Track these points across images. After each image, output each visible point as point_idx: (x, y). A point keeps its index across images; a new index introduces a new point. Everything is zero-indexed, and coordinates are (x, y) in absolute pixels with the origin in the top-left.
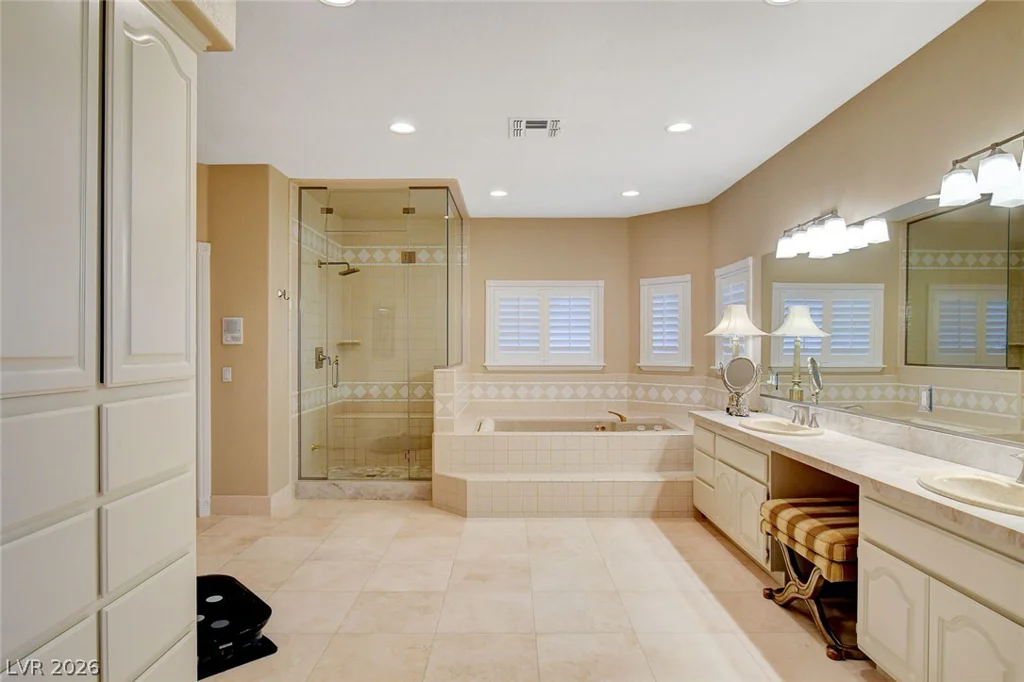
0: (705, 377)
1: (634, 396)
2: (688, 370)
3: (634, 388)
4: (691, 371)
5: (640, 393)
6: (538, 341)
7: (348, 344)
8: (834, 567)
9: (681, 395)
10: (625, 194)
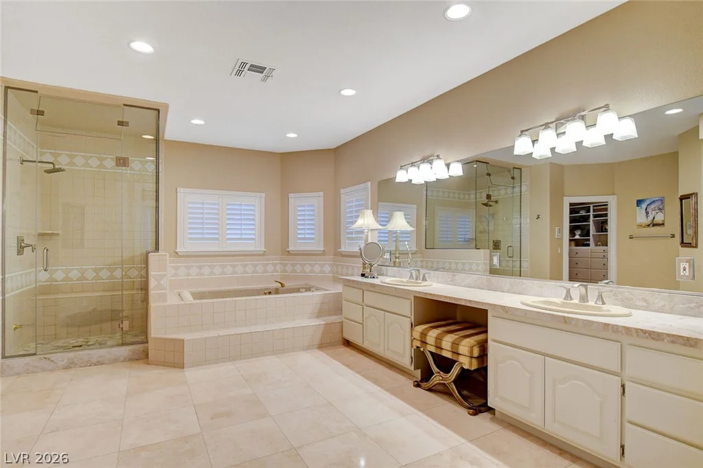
0: (332, 257)
1: (284, 271)
2: (321, 252)
3: (285, 265)
4: (324, 253)
5: (289, 268)
6: (218, 234)
7: (46, 234)
8: (474, 360)
9: (317, 268)
10: (289, 135)
